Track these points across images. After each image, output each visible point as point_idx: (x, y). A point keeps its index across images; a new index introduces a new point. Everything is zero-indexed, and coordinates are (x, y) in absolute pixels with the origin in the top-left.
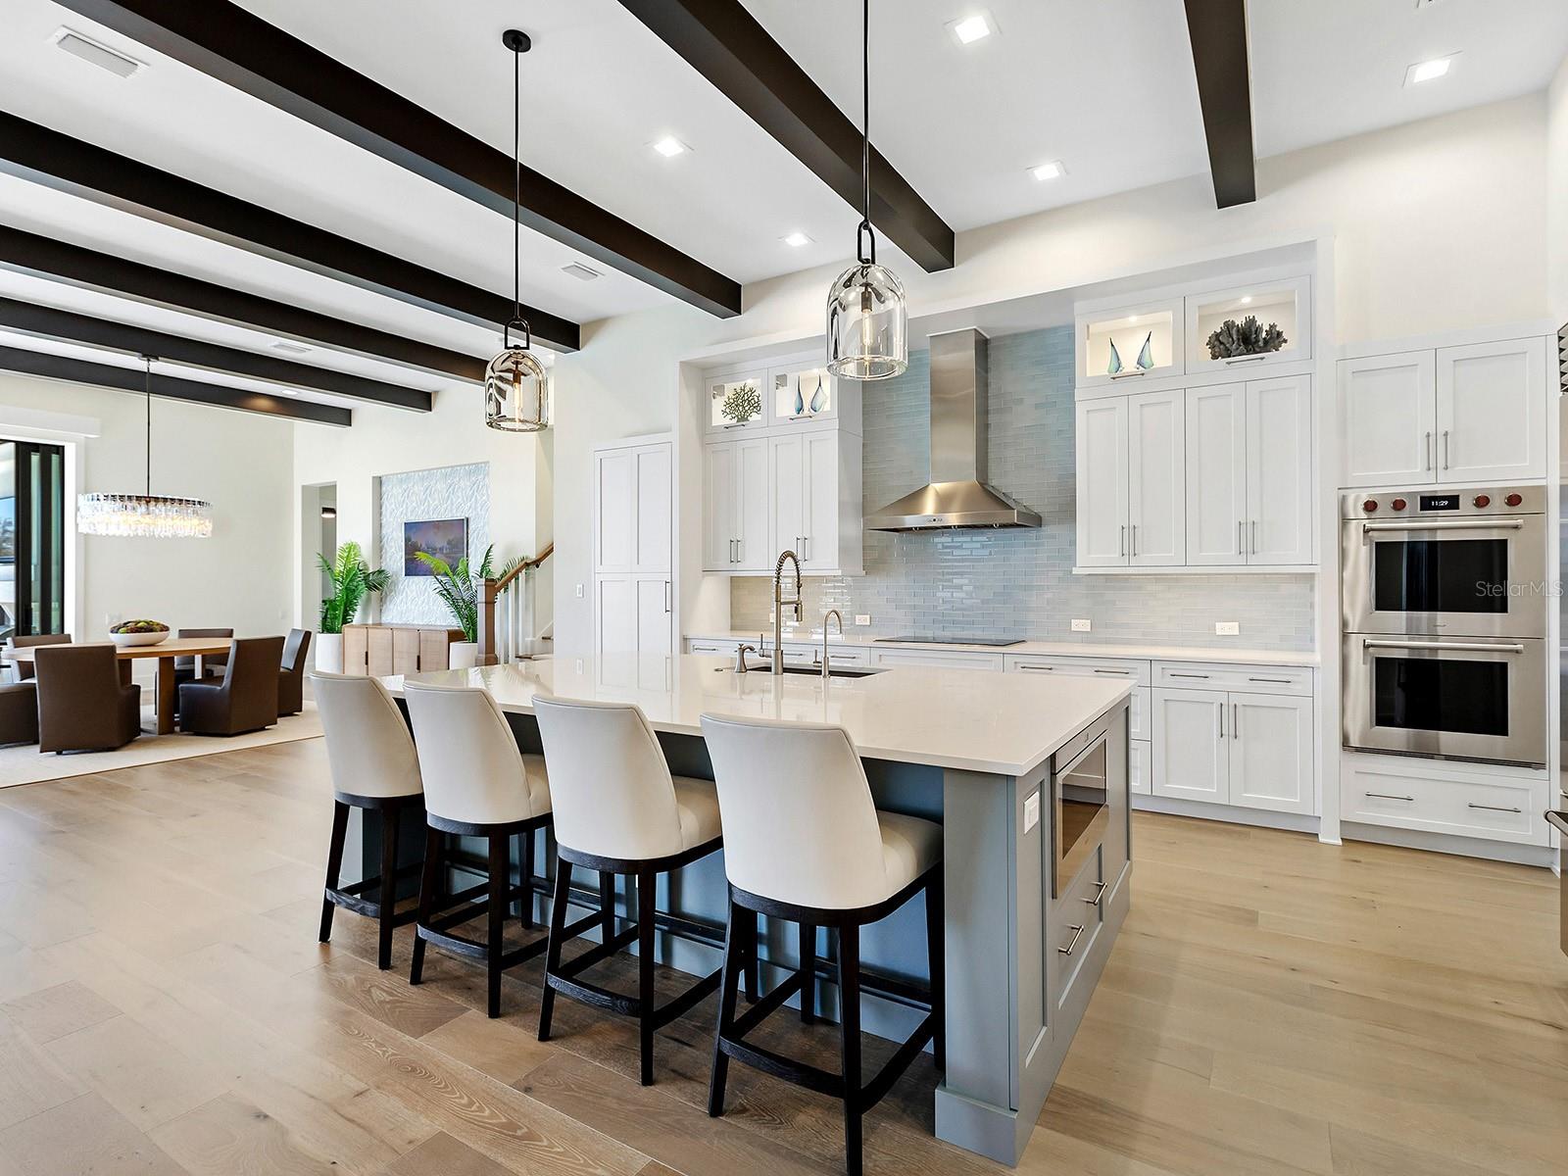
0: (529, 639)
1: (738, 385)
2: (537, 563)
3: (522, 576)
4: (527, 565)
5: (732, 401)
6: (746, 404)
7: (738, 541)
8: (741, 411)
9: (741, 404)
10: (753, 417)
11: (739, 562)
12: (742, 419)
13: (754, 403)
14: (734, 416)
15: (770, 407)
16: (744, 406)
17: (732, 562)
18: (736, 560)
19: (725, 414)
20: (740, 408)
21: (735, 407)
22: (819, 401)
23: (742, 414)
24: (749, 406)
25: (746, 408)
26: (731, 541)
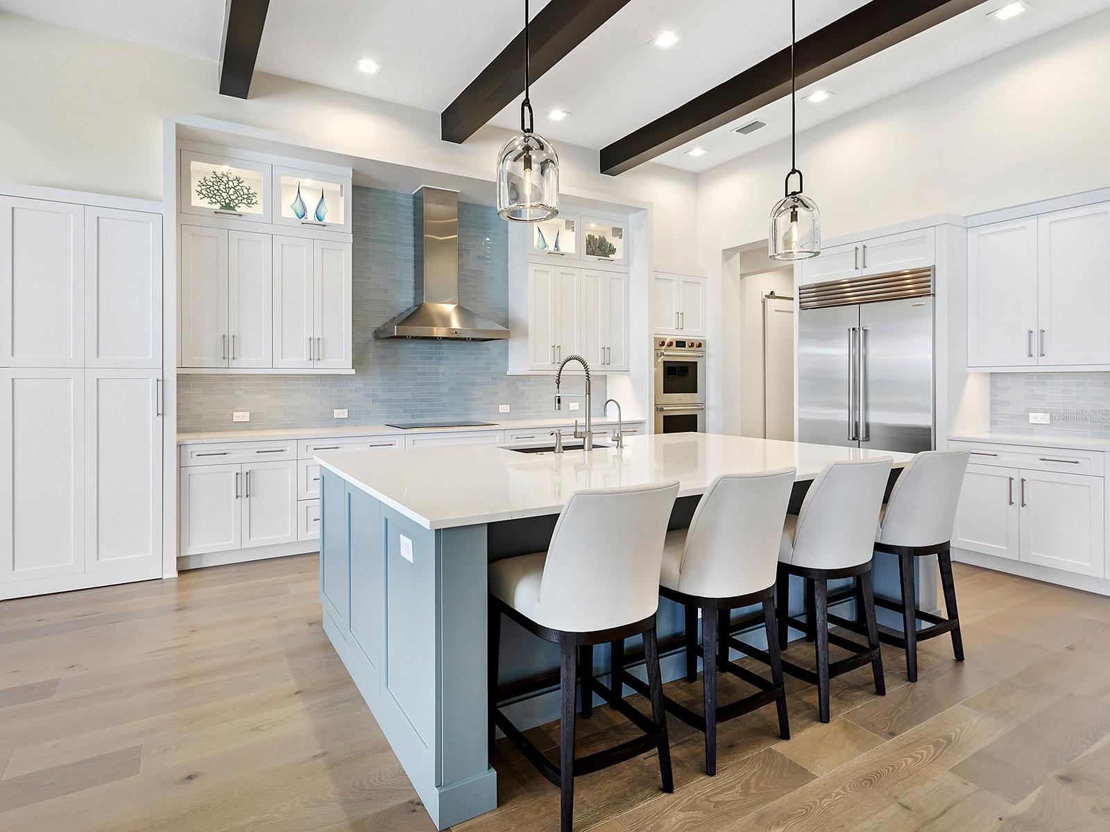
1: (223, 169)
5: (210, 183)
6: (231, 192)
7: (234, 336)
8: (225, 197)
9: (224, 190)
10: (242, 209)
11: (234, 358)
12: (227, 206)
13: (242, 193)
14: (214, 200)
15: (273, 204)
16: (230, 193)
17: (224, 358)
18: (231, 356)
19: (201, 196)
20: (223, 194)
21: (216, 192)
22: (322, 212)
23: (227, 201)
24: (236, 195)
25: (233, 197)
26: (224, 336)
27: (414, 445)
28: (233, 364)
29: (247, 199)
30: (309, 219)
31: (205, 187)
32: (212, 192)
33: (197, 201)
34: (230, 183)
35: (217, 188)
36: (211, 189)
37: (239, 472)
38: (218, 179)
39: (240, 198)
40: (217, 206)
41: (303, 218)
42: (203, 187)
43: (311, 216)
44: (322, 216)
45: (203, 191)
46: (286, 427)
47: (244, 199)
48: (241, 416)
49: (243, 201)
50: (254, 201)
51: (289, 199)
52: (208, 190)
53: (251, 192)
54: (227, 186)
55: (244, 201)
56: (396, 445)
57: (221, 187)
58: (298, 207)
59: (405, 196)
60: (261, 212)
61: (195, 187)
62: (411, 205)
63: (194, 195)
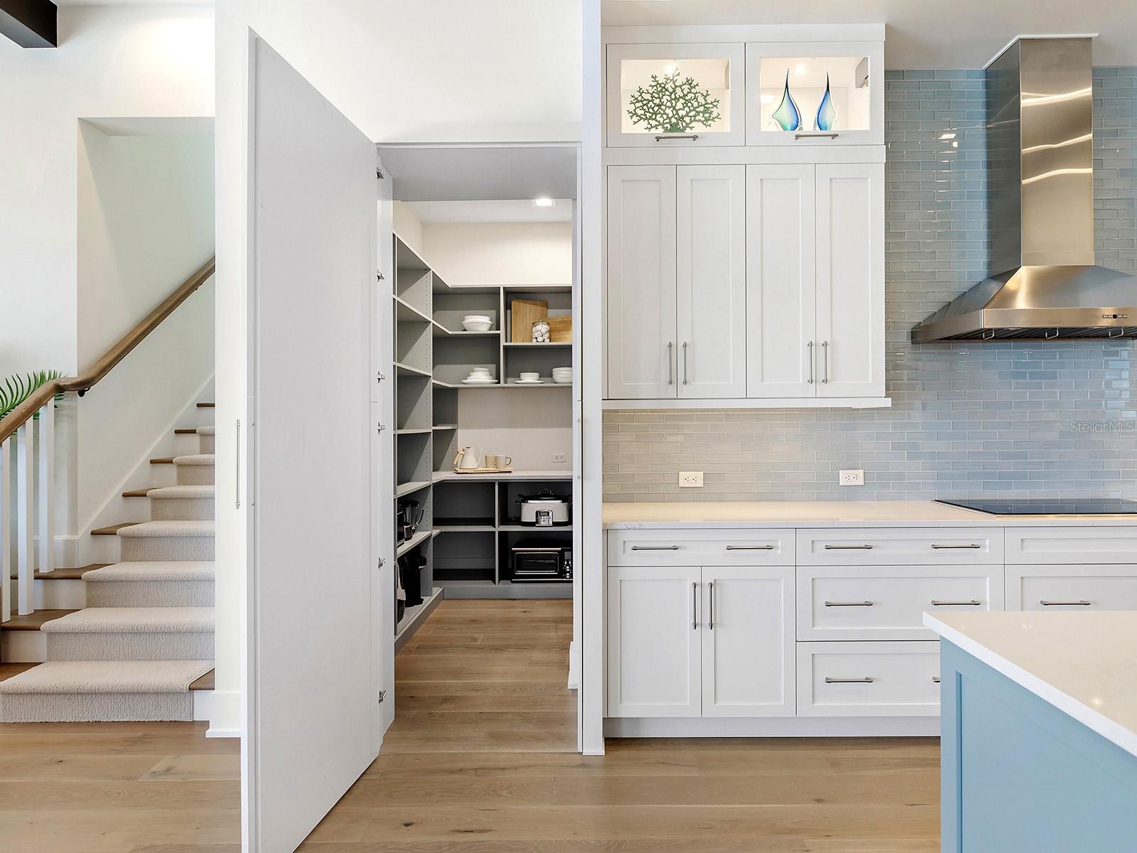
0: (61, 537)
1: (667, 69)
2: (82, 387)
3: (46, 413)
4: (59, 390)
5: (648, 97)
6: (679, 105)
7: (685, 345)
8: (670, 115)
9: (669, 104)
10: (698, 128)
11: (685, 382)
12: (674, 128)
13: (696, 104)
14: (654, 123)
15: (747, 112)
16: (677, 108)
17: (671, 382)
18: (681, 379)
19: (635, 119)
20: (668, 111)
21: (656, 108)
22: (828, 117)
23: (674, 120)
24: (687, 109)
25: (681, 113)
26: (670, 345)
27: (1022, 548)
28: (685, 391)
29: (704, 112)
30: (805, 129)
31: (640, 104)
32: (651, 110)
33: (629, 126)
34: (678, 90)
35: (657, 101)
36: (648, 105)
37: (698, 582)
38: (660, 88)
39: (693, 113)
40: (660, 131)
41: (797, 129)
42: (638, 105)
43: (808, 125)
44: (828, 123)
45: (638, 111)
46: (760, 498)
47: (698, 113)
48: (691, 478)
49: (697, 118)
50: (714, 115)
51: (770, 102)
52: (645, 107)
53: (709, 99)
54: (673, 96)
55: (700, 117)
56: (985, 546)
57: (664, 100)
58: (786, 115)
59: (969, 74)
60: (727, 129)
61: (626, 105)
62: (981, 90)
63: (625, 117)
